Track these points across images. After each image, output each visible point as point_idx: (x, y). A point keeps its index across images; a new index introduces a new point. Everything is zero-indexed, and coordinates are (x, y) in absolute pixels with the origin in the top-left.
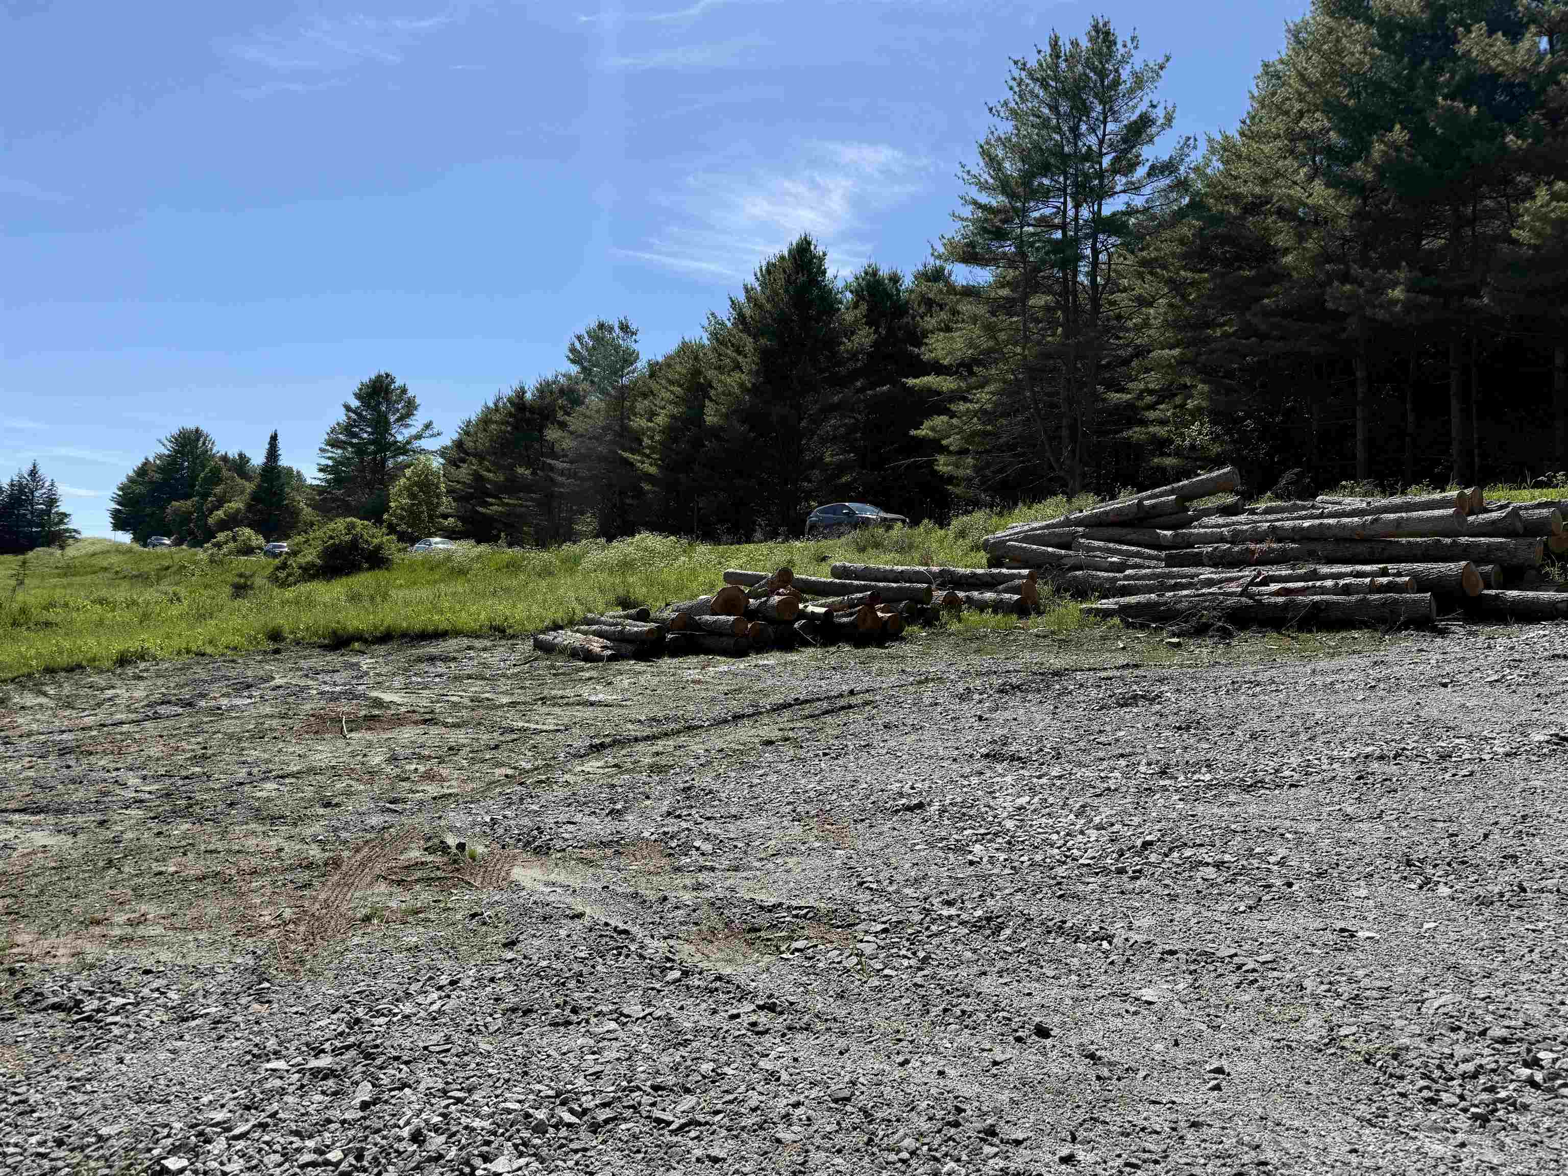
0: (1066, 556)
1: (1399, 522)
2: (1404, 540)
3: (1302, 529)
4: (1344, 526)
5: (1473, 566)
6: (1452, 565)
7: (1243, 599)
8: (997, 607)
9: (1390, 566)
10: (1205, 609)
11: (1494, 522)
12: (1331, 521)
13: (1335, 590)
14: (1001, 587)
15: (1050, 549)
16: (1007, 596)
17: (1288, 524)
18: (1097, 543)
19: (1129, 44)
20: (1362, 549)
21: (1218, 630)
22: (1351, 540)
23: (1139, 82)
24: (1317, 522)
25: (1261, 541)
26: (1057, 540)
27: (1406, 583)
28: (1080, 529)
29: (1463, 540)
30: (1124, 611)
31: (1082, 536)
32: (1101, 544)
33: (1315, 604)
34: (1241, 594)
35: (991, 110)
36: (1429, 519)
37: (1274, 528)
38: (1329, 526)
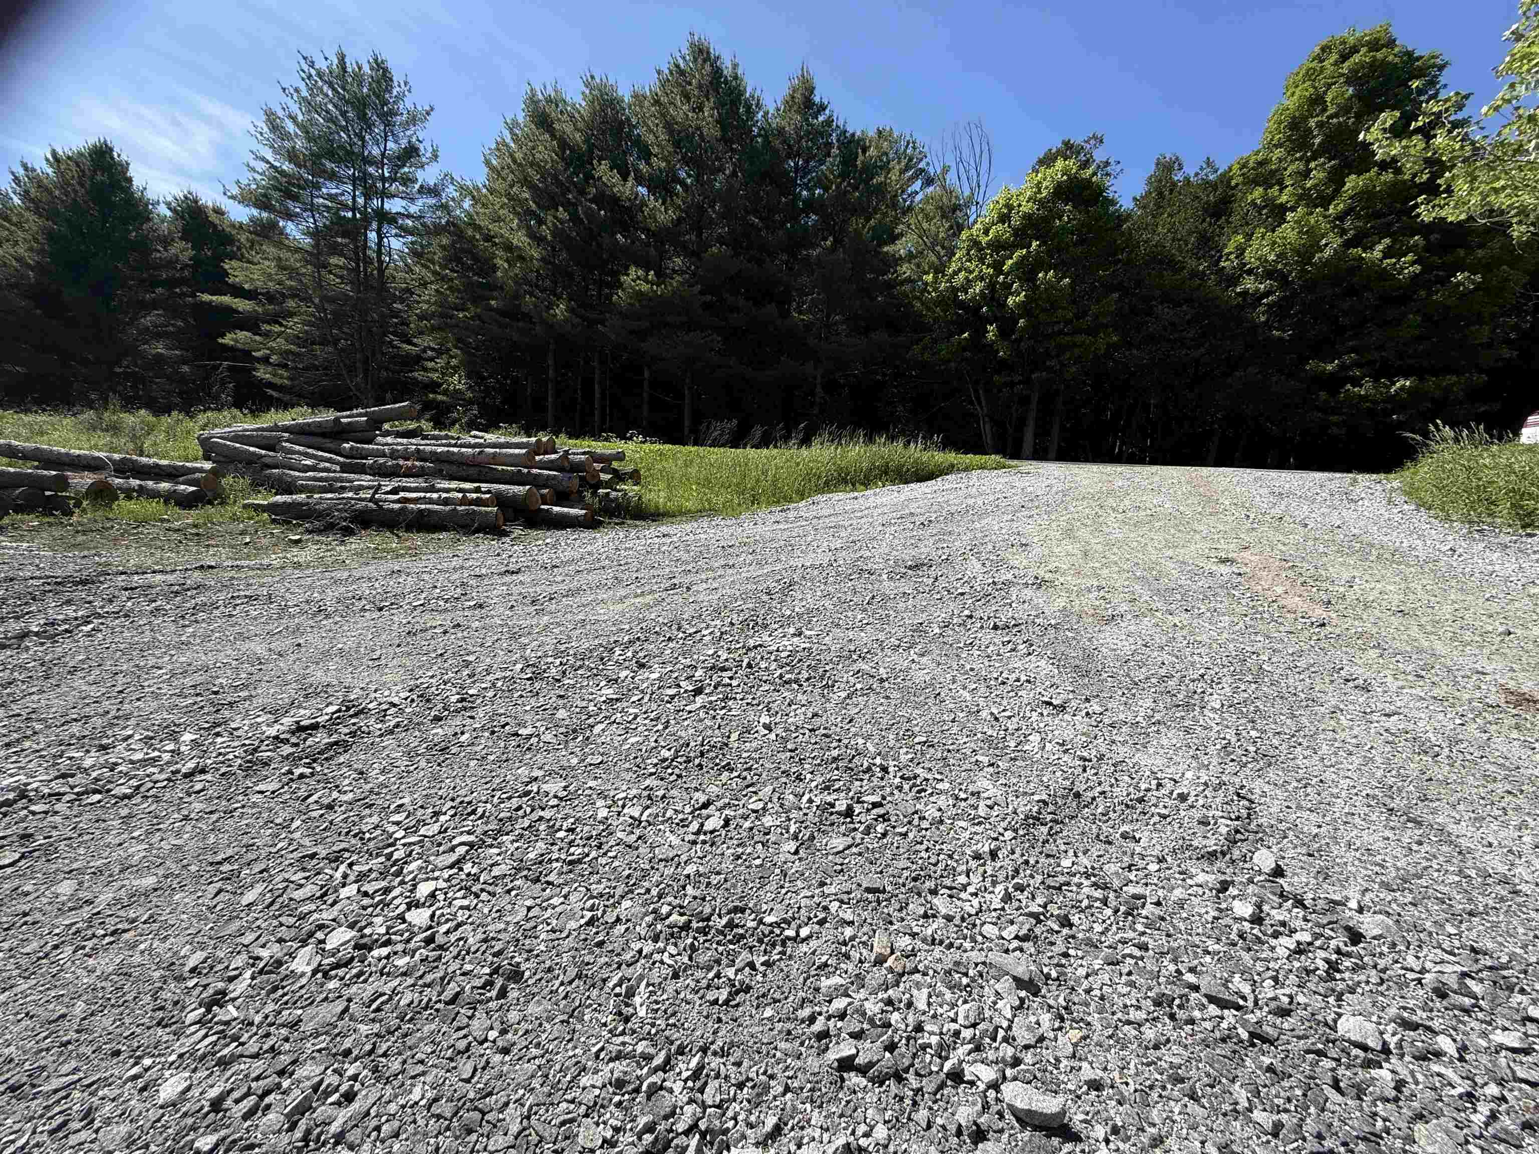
0: (265, 456)
1: (495, 454)
2: (500, 468)
3: (436, 453)
4: (462, 454)
5: (535, 490)
6: (521, 488)
7: (370, 504)
8: (169, 498)
9: (482, 485)
10: (338, 510)
11: (552, 461)
12: (455, 450)
13: (438, 502)
14: (181, 479)
15: (252, 449)
16: (182, 487)
17: (428, 448)
18: (297, 448)
19: (402, 85)
20: (472, 471)
21: (341, 529)
22: (468, 465)
23: (413, 120)
24: (446, 449)
25: (407, 459)
26: (265, 442)
27: (487, 499)
28: (287, 435)
29: (534, 471)
30: (272, 508)
31: (287, 441)
32: (301, 448)
33: (421, 511)
34: (371, 500)
35: (284, 90)
36: (512, 455)
37: (418, 451)
38: (453, 453)
